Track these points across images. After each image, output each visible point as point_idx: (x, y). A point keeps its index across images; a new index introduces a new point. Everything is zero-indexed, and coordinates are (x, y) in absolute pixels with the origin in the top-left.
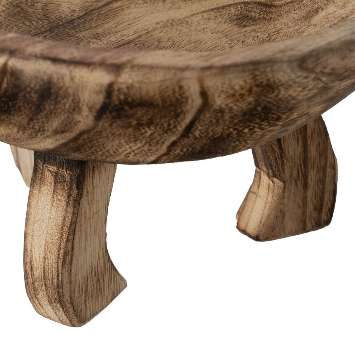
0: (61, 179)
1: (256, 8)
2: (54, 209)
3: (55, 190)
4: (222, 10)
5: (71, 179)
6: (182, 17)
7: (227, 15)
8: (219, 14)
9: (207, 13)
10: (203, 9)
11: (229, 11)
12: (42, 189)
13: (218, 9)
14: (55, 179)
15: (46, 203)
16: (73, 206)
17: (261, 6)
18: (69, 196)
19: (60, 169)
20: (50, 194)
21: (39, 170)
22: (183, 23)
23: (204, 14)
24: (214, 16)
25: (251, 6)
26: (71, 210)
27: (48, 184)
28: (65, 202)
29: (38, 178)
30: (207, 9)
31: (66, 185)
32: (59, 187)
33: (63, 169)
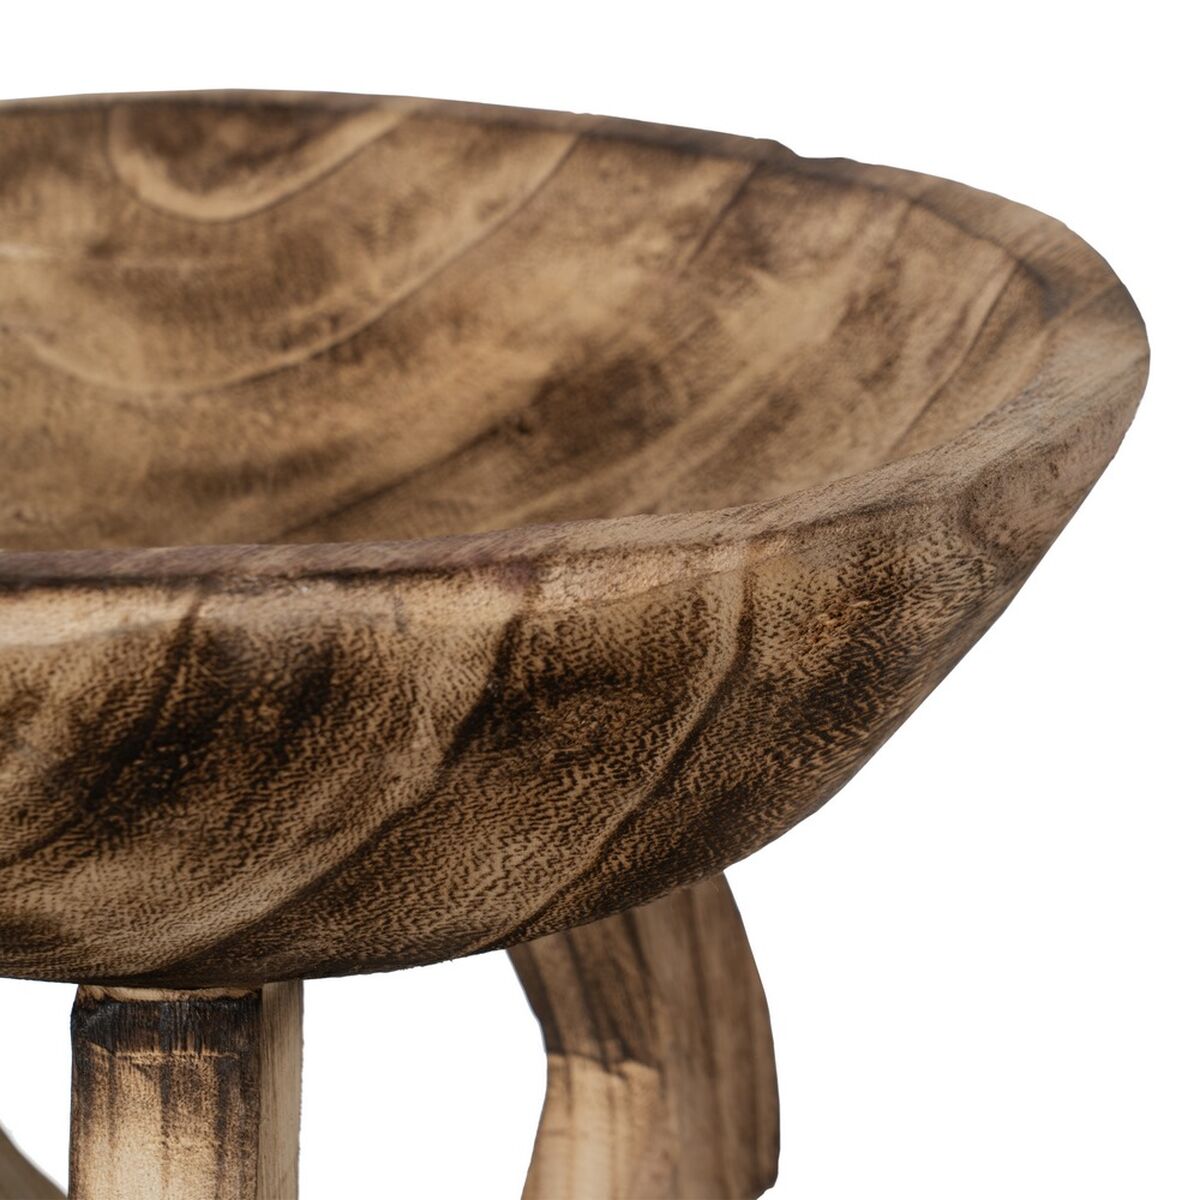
0: (184, 1083)
2: (176, 1182)
3: (168, 1122)
5: (219, 1072)
12: (122, 1132)
14: (162, 1088)
15: (142, 1171)
16: (240, 1154)
18: (220, 1127)
19: (174, 1052)
20: (152, 1138)
21: (99, 1077)
26: (235, 1168)
27: (139, 1110)
28: (211, 1150)
29: (99, 1101)
31: (203, 1097)
32: (180, 1110)
33: (185, 1048)
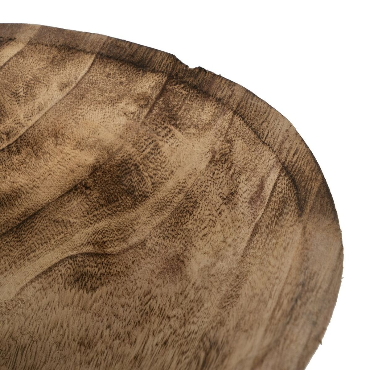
1: (89, 261)
4: (51, 273)
6: (12, 296)
7: (61, 277)
8: (50, 279)
9: (37, 282)
10: (29, 279)
11: (59, 271)
13: (45, 273)
17: (92, 256)
22: (18, 303)
23: (33, 284)
24: (47, 283)
25: (80, 259)
30: (34, 277)
